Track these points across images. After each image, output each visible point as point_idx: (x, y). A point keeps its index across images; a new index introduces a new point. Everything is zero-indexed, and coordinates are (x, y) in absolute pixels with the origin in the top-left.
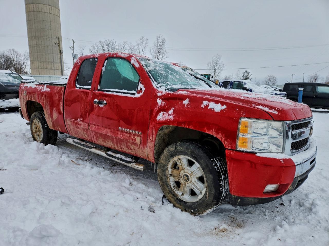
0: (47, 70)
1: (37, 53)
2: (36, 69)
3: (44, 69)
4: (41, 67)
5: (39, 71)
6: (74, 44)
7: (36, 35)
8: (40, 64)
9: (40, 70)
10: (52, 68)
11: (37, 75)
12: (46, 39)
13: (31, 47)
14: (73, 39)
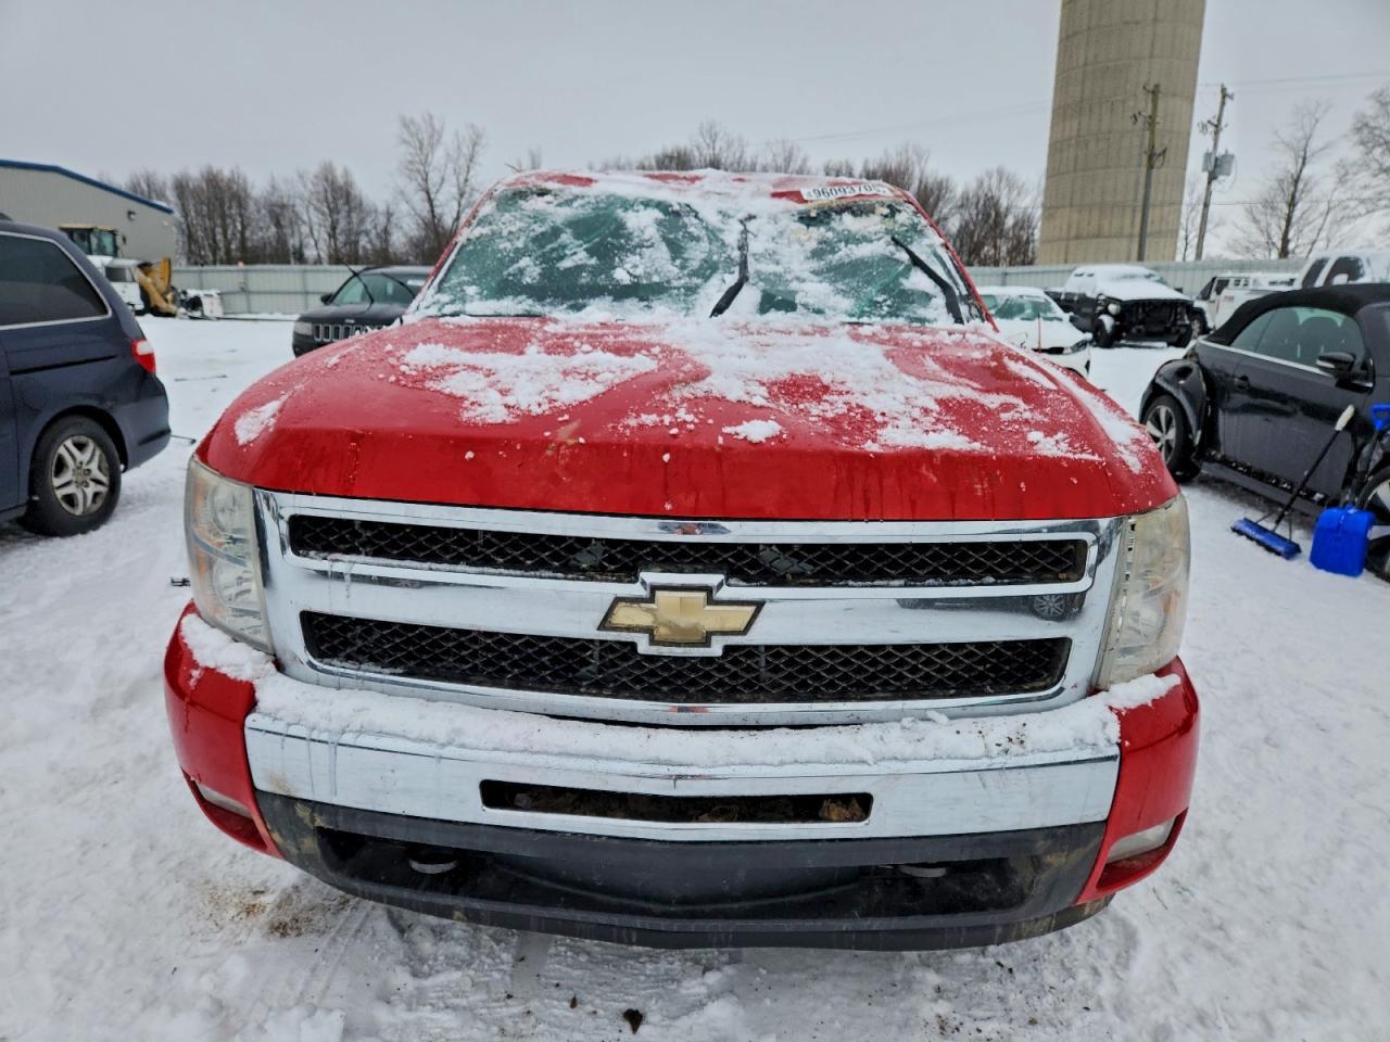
0: (1098, 240)
1: (1075, 171)
2: (1060, 239)
3: (1089, 237)
4: (1078, 228)
5: (1067, 248)
6: (1223, 104)
7: (1083, 92)
8: (1075, 216)
9: (1072, 244)
10: (1122, 229)
11: (1058, 262)
12: (1124, 102)
13: (1056, 148)
14: (1222, 85)
